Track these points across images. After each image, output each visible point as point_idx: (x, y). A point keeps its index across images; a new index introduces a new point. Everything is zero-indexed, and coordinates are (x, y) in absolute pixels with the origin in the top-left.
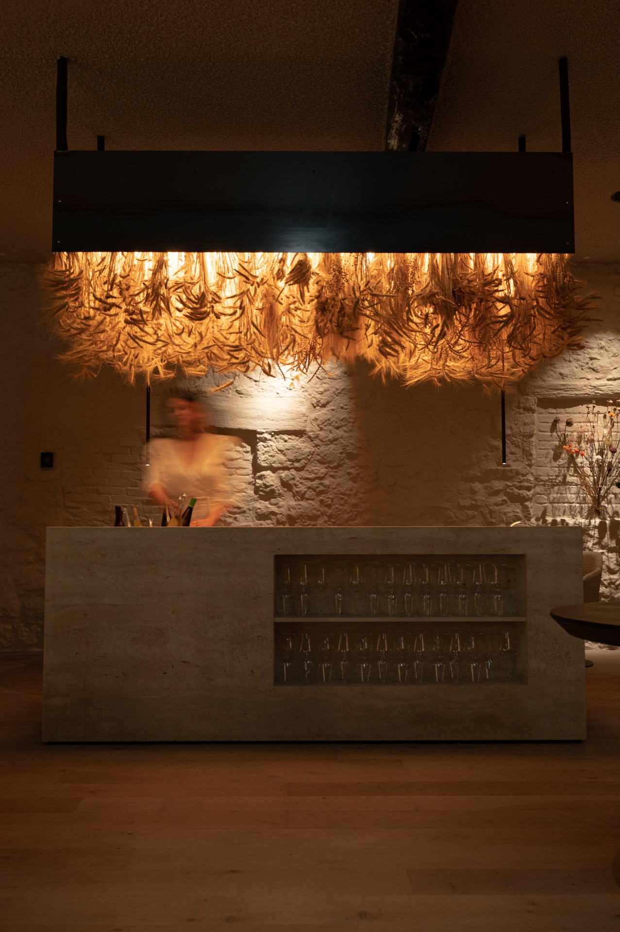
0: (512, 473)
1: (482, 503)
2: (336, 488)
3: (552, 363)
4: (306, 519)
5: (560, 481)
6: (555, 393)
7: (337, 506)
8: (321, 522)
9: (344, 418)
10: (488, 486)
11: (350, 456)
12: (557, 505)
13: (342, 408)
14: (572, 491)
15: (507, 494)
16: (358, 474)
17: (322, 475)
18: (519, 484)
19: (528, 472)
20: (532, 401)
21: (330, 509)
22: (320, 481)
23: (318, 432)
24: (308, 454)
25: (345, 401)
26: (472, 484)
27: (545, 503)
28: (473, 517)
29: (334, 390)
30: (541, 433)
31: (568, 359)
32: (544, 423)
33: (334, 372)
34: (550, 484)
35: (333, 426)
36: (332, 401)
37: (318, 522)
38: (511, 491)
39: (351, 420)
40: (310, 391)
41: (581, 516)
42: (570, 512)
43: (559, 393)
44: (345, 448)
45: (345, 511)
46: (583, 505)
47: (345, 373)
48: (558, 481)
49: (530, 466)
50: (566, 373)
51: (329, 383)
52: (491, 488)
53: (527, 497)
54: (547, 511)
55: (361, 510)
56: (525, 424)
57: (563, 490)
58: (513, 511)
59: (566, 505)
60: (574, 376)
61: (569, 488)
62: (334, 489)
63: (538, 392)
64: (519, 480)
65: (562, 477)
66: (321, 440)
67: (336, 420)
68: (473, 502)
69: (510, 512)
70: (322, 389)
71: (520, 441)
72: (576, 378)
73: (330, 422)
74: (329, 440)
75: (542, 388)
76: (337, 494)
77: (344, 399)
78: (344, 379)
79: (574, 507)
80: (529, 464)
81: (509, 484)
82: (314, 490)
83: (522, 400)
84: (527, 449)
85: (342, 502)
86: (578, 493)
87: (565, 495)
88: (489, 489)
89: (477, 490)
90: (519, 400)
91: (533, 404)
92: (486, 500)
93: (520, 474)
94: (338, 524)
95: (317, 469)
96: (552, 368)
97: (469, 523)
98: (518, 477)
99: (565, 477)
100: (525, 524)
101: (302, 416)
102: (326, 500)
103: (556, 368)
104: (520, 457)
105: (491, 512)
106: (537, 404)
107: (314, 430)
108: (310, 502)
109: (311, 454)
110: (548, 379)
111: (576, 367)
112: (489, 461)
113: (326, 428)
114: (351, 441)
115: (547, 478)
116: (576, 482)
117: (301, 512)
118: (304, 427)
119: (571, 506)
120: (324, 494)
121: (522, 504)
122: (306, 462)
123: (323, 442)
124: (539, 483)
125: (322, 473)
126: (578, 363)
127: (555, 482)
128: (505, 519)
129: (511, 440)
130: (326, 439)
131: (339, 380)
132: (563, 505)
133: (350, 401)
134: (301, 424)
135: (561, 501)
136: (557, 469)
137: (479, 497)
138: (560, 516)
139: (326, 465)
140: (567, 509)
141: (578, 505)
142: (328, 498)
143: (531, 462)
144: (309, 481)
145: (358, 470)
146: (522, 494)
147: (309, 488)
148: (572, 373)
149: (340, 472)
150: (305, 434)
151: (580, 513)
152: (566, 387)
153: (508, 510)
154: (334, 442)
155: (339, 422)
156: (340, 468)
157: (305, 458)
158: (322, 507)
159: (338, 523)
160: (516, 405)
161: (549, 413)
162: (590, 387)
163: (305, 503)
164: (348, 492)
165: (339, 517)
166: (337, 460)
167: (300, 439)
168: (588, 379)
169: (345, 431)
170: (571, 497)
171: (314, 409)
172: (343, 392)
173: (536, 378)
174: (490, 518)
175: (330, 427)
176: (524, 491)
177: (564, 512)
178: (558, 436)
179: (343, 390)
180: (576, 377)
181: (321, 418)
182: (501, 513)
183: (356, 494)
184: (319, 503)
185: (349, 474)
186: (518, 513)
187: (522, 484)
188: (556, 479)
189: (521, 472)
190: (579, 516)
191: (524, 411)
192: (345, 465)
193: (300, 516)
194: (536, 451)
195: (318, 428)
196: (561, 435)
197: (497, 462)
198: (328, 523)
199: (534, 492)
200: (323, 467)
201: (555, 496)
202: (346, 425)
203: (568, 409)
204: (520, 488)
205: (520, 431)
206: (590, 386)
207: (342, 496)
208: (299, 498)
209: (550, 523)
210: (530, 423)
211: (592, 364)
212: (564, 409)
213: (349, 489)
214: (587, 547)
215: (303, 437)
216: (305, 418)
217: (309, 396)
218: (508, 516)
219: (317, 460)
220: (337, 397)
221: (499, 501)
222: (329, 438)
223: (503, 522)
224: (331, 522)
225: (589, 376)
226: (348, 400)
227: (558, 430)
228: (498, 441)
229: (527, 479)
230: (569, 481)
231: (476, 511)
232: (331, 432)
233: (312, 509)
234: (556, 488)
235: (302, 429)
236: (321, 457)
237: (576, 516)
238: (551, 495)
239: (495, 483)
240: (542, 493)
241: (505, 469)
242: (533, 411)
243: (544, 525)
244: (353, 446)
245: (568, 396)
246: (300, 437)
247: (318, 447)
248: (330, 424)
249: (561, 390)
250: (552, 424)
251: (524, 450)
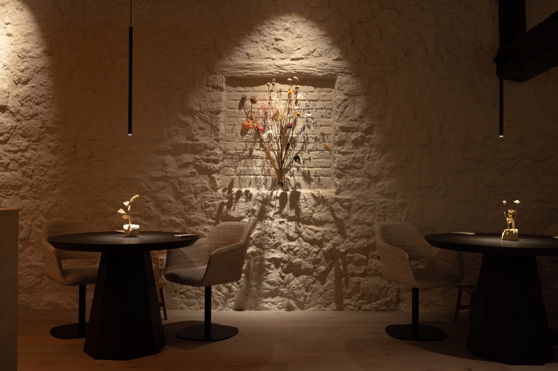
0: (200, 147)
1: (171, 175)
2: (37, 160)
3: (240, 44)
4: (9, 189)
5: (246, 154)
6: (241, 72)
7: (37, 177)
8: (23, 191)
9: (43, 94)
10: (178, 159)
11: (50, 131)
12: (243, 177)
13: (42, 85)
14: (258, 164)
15: (196, 167)
16: (57, 147)
17: (24, 148)
18: (206, 158)
19: (215, 146)
20: (221, 80)
21: (31, 179)
22: (22, 153)
23: (19, 108)
24: (10, 128)
25: (45, 78)
26: (164, 157)
27: (233, 175)
28: (164, 188)
29: (34, 68)
30: (230, 110)
31: (254, 40)
32: (232, 100)
33: (35, 52)
34: (237, 157)
35: (33, 102)
36: (32, 78)
37: (21, 191)
38: (199, 164)
39: (50, 97)
40: (12, 69)
41: (266, 188)
42: (256, 183)
43: (245, 72)
44: (45, 123)
45: (45, 181)
46: (268, 177)
47: (45, 52)
48: (244, 155)
49: (217, 140)
50: (252, 53)
51: (30, 62)
52: (181, 161)
53: (213, 170)
54: (234, 183)
55: (60, 181)
56: (213, 101)
57: (249, 164)
58: (201, 183)
59: (252, 177)
60: (259, 56)
61: (255, 161)
62: (35, 161)
63: (225, 71)
64: (207, 154)
65: (249, 151)
66: (22, 115)
67: (35, 96)
68: (164, 174)
69: (198, 183)
70: (22, 68)
71: (208, 117)
72: (261, 58)
73: (30, 98)
74: (30, 115)
75: (229, 67)
76: (38, 165)
77: (44, 77)
78: (44, 58)
79: (259, 179)
80: (216, 138)
81: (198, 157)
82: (17, 162)
83: (211, 78)
84: (215, 124)
85: (43, 173)
86: (263, 166)
87: (251, 168)
88: (179, 162)
89: (168, 163)
90: (208, 79)
91: (221, 82)
92: (176, 172)
93: (208, 148)
94: (38, 193)
95: (19, 143)
96: (240, 49)
97: (160, 193)
98: (206, 151)
99: (251, 151)
100: (212, 194)
101: (3, 92)
102: (27, 171)
103: (243, 48)
104: (208, 132)
105: (180, 183)
106: (226, 83)
107: (15, 106)
108: (13, 172)
109: (13, 128)
110: (235, 59)
111: (263, 48)
112: (179, 135)
113: (26, 104)
114: (50, 117)
115: (235, 152)
116: (261, 156)
117: (4, 182)
118: (5, 102)
119: (256, 178)
120: (26, 165)
121: (209, 176)
122: (8, 135)
123: (24, 117)
124: (228, 157)
125: (24, 146)
126: (265, 43)
127: (242, 156)
128: (193, 189)
129: (199, 116)
130: (27, 114)
131: (39, 59)
132: (249, 177)
133: (50, 79)
134: (2, 100)
135: (247, 173)
136: (244, 144)
137: (169, 169)
138: (246, 187)
139: (28, 139)
140: (253, 181)
141: (263, 177)
142: (29, 169)
143: (218, 137)
144: (12, 153)
145: (57, 143)
146: (209, 167)
147: (12, 160)
148: (258, 53)
149: (40, 145)
150: (8, 109)
151: (265, 184)
152: (251, 67)
153: (196, 182)
154: (34, 117)
155: (38, 98)
156: (41, 142)
157: (8, 132)
158: (24, 178)
159: (39, 192)
160: (205, 83)
161: (238, 91)
162: (274, 67)
163: (9, 174)
164: (47, 164)
165: (39, 187)
166: (37, 134)
167: (3, 114)
168: (273, 59)
169: (45, 107)
170: (256, 170)
171: (16, 86)
172: (43, 70)
173: (225, 58)
174: (179, 189)
175: (31, 103)
176: (212, 164)
177: (250, 183)
178: (246, 113)
179: (42, 68)
180: (262, 57)
181: (22, 95)
182: (190, 184)
183: (55, 165)
184: (21, 174)
185: (49, 147)
186: (206, 184)
187: (209, 157)
188: (243, 153)
189: (209, 146)
190: (264, 188)
191: (213, 89)
192: (46, 139)
193: (3, 185)
194: (225, 127)
195: (19, 104)
196: (249, 112)
197: (186, 137)
198: (30, 193)
199: (223, 165)
200: (25, 140)
201: (242, 168)
202: (45, 102)
203: (255, 87)
204: (208, 161)
205: (208, 108)
206: (275, 65)
207: (42, 168)
208: (3, 169)
209: (235, 193)
210: (218, 100)
211: (277, 45)
212: (252, 87)
213: (48, 161)
214: (268, 216)
215: (5, 112)
216: (7, 95)
217: (11, 74)
218: (196, 187)
219: (19, 134)
220: (37, 75)
221: (188, 173)
222: (30, 113)
223: (191, 192)
224: (33, 191)
225: (274, 57)
226: (47, 78)
227: (245, 107)
228: (188, 117)
229: (214, 153)
230: (255, 155)
231: (166, 182)
232: (31, 107)
233: (15, 179)
234: (243, 161)
235: (4, 104)
236: (23, 131)
237: (261, 187)
238: (238, 168)
239: (185, 157)
240: (229, 166)
241: (193, 143)
242: (222, 90)
243: (229, 195)
244: (51, 121)
245: (254, 74)
246: (3, 112)
247: (20, 122)
248: (31, 100)
249: (247, 69)
250: (240, 102)
251: (212, 126)
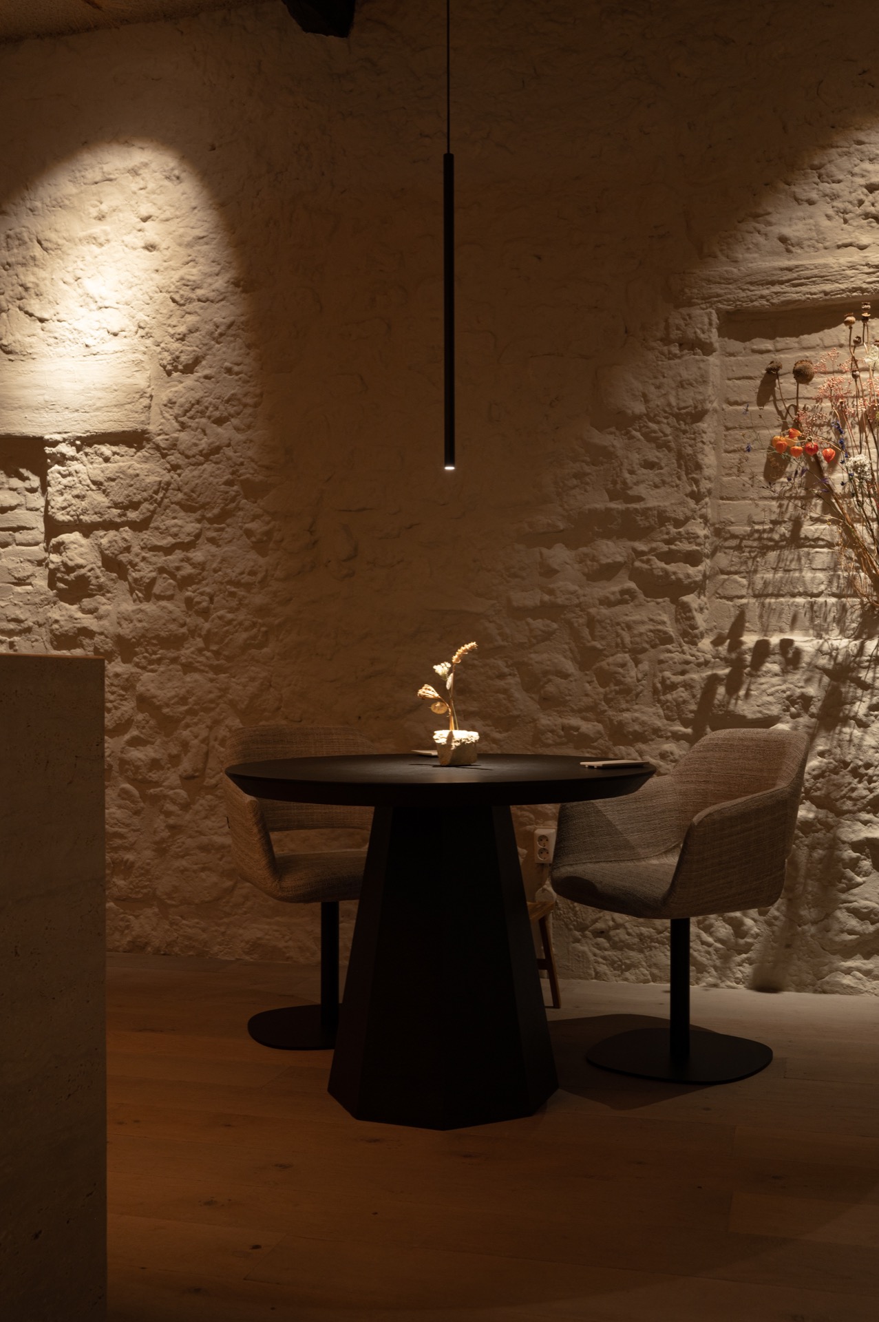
0: (647, 518)
1: (567, 599)
2: (220, 570)
3: (760, 211)
4: (155, 645)
5: (783, 536)
6: (766, 292)
7: (221, 613)
8: (188, 652)
9: (233, 395)
10: (586, 555)
11: (252, 490)
12: (773, 600)
13: (229, 371)
14: (818, 563)
15: (635, 575)
16: (268, 533)
17: (188, 539)
18: (665, 548)
19: (689, 514)
20: (705, 322)
21: (206, 621)
22: (185, 553)
23: (176, 435)
24: (155, 488)
25: (236, 353)
26: (545, 551)
27: (742, 597)
28: (547, 636)
29: (210, 327)
30: (731, 408)
31: (804, 196)
32: (739, 379)
33: (211, 285)
34: (755, 544)
35: (209, 418)
36: (206, 355)
37: (183, 652)
38: (646, 566)
39: (249, 400)
40: (158, 334)
41: (843, 632)
42: (812, 620)
43: (776, 293)
44: (237, 471)
45: (241, 624)
46: (850, 601)
47: (236, 284)
48: (776, 537)
49: (697, 497)
50: (797, 234)
51: (200, 312)
52: (594, 559)
53: (686, 582)
54: (747, 619)
55: (277, 622)
56: (682, 385)
57: (791, 561)
58: (651, 620)
59: (800, 600)
60: (819, 242)
61: (809, 554)
62: (215, 571)
63: (718, 295)
64: (666, 537)
65: (789, 525)
66: (182, 453)
67: (214, 401)
68: (546, 598)
69: (643, 623)
70: (182, 329)
71: (668, 430)
72: (826, 248)
73: (200, 408)
74: (201, 451)
75: (729, 281)
76: (221, 583)
77: (234, 350)
78: (232, 298)
79: (820, 607)
80: (693, 492)
81: (641, 546)
82: (173, 576)
83: (675, 319)
84: (689, 451)
85: (234, 603)
86: (835, 567)
87: (797, 574)
88: (589, 563)
89: (557, 567)
90: (666, 321)
91: (706, 327)
92: (581, 592)
93: (668, 519)
94: (224, 655)
95: (175, 525)
96: (761, 227)
97: (535, 652)
98: (663, 528)
99: (797, 524)
100: (683, 652)
101: (137, 396)
102: (197, 599)
103: (769, 224)
104: (671, 475)
105: (591, 622)
106: (719, 329)
107: (166, 429)
108: (164, 603)
109: (163, 489)
110: (747, 255)
111: (829, 217)
112: (587, 487)
113: (193, 424)
114: (250, 453)
115: (748, 529)
116: (828, 538)
117: (144, 627)
118: (142, 422)
119: (812, 605)
120: (195, 583)
121: (675, 601)
122: (152, 508)
123: (188, 457)
124: (727, 544)
125: (189, 534)
126: (835, 204)
127: (771, 539)
128: (627, 639)
129: (644, 430)
130: (195, 450)
131: (223, 303)
132: (792, 600)
133: (248, 354)
134: (136, 415)
135: (785, 590)
136: (774, 503)
137: (561, 583)
138: (781, 631)
139: (198, 515)
140: (802, 611)
141: (833, 600)
142: (202, 594)
143: (697, 486)
144: (161, 553)
145: (268, 523)
146: (675, 573)
147: (161, 570)
148: (814, 234)
149: (227, 529)
150: (149, 440)
151: (840, 621)
152: (795, 275)
153: (636, 617)
154: (212, 457)
155: (221, 407)
156: (229, 521)
157: (150, 500)
158: (190, 616)
159: (226, 653)
160: (659, 334)
161: (754, 351)
162: (866, 269)
163: (154, 607)
164: (246, 578)
165: (226, 641)
166: (219, 501)
167: (139, 454)
168: (862, 248)
169: (237, 429)
170: (813, 579)
171: (169, 379)
172: (231, 332)
173: (716, 257)
174: (590, 638)
175: (204, 420)
176: (681, 564)
177: (794, 619)
178: (780, 413)
179: (230, 326)
180: (827, 244)
181: (183, 400)
182: (618, 624)
183: (263, 583)
184: (183, 606)
185: (249, 533)
186: (664, 623)
187: (673, 547)
188: (771, 530)
189: (673, 515)
190: (836, 632)
191: (681, 350)
192: (241, 513)
193: (141, 637)
194: (718, 457)
195: (176, 425)
196: (788, 410)
197: (608, 491)
198: (204, 655)
199: (712, 568)
200: (191, 519)
201: (769, 576)
202: (238, 414)
203: (806, 336)
204: (669, 557)
205: (669, 405)
206: (867, 265)
207: (233, 589)
208: (140, 595)
209: (750, 649)
210: (696, 380)
211: (873, 205)
212: (797, 337)
213: (247, 570)
214: (852, 714)
215: (143, 447)
216: (146, 402)
217: (155, 348)
218: (636, 632)
219: (177, 503)
220: (217, 346)
221: (613, 593)
222: (200, 448)
223: (622, 647)
224: (212, 651)
225: (864, 240)
226: (242, 351)
227: (778, 397)
228: (611, 433)
229: (688, 533)
230: (810, 535)
231: (553, 621)
232: (204, 432)
233: (168, 621)
234: (772, 555)
235: (139, 427)
236: (185, 494)
237: (827, 631)
238: (758, 576)
239: (604, 547)
240: (732, 569)
241: (628, 509)
242: (707, 349)
243: (734, 656)
244: (253, 464)
245: (803, 298)
246: (139, 448)
247: (179, 471)
248: (202, 413)
249: (781, 283)
250: (762, 382)
251: (680, 456)
